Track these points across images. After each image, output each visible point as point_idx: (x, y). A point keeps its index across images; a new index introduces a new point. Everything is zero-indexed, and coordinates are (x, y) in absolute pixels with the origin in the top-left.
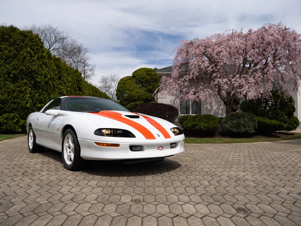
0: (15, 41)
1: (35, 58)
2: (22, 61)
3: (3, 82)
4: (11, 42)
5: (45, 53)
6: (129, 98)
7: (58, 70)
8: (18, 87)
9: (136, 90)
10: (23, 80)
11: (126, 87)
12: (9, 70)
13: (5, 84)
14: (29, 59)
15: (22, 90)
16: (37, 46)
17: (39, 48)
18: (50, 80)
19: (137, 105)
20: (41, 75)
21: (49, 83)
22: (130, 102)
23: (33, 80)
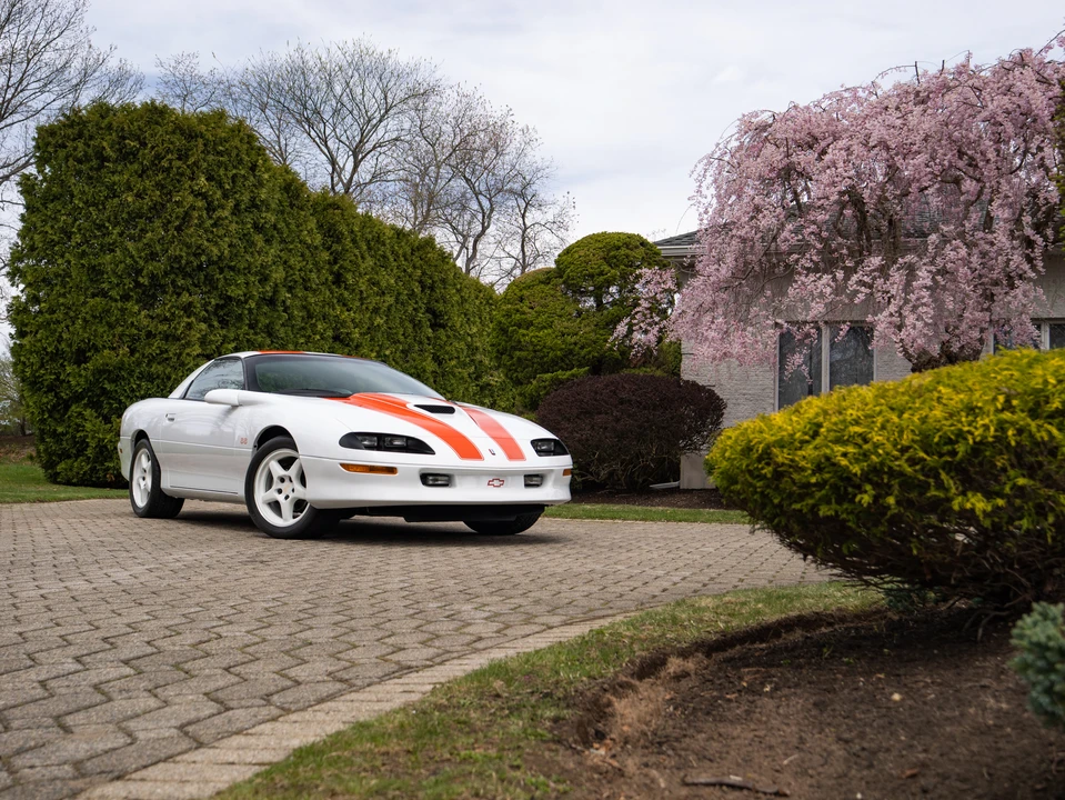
0: (159, 157)
1: (226, 213)
2: (178, 229)
3: (119, 304)
4: (145, 162)
5: (264, 190)
6: (533, 354)
7: (334, 248)
8: (166, 319)
9: (560, 325)
10: (179, 295)
11: (524, 313)
12: (136, 262)
13: (123, 310)
14: (200, 217)
15: (176, 329)
16: (235, 167)
17: (243, 172)
18: (290, 289)
19: (561, 382)
20: (245, 274)
21: (284, 302)
22: (536, 372)
23: (215, 292)
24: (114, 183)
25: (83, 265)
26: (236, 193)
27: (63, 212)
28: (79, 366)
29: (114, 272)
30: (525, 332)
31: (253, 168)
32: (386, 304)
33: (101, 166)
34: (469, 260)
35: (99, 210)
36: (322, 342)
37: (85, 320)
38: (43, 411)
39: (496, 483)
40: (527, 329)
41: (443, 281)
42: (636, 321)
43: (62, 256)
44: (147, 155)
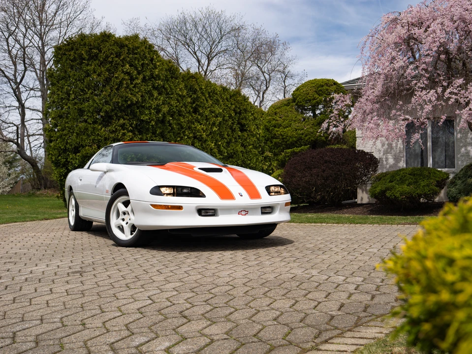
0: (107, 57)
1: (139, 81)
2: (117, 89)
3: (92, 126)
4: (101, 59)
5: (157, 70)
6: (282, 140)
7: (193, 97)
8: (113, 132)
10: (119, 120)
12: (99, 106)
13: (94, 128)
14: (127, 84)
15: (118, 136)
16: (144, 60)
17: (147, 62)
18: (172, 116)
19: (296, 153)
20: (150, 109)
21: (169, 121)
22: (284, 149)
23: (135, 118)
24: (88, 70)
25: (75, 108)
26: (144, 72)
27: (66, 84)
28: (76, 155)
29: (89, 111)
30: (278, 129)
31: (152, 60)
32: (218, 121)
33: (81, 63)
34: (261, 102)
35: (82, 83)
36: (188, 139)
37: (77, 133)
38: (61, 176)
39: (243, 213)
40: (279, 128)
41: (245, 110)
42: (331, 121)
43: (66, 105)
44: (102, 56)
